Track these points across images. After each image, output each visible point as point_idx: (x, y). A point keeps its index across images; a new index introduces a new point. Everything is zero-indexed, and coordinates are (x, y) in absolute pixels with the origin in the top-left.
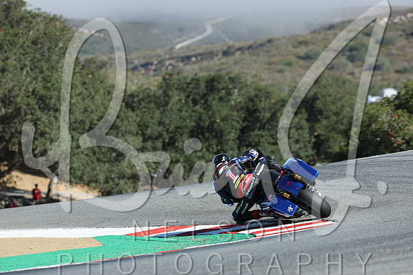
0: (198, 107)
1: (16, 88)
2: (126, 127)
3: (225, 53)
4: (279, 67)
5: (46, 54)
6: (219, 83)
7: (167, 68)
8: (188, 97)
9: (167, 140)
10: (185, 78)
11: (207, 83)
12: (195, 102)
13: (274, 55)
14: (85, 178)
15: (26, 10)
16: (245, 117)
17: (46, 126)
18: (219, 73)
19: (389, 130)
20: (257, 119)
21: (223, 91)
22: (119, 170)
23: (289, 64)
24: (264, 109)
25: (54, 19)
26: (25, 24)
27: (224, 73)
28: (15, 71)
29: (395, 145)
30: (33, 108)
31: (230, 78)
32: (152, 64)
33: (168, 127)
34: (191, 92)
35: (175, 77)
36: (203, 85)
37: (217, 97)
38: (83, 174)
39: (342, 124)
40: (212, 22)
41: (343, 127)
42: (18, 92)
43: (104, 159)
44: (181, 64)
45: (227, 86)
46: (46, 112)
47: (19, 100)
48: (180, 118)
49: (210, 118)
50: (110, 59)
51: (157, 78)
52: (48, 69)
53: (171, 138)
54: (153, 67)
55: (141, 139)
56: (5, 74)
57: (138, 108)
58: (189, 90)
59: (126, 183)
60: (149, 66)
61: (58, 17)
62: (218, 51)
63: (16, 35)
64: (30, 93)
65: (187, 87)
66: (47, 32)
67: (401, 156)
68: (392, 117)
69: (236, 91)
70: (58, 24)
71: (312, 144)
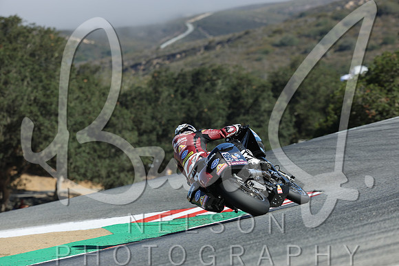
0: (186, 100)
1: (19, 98)
2: (122, 124)
3: (207, 48)
4: (257, 56)
5: (44, 65)
6: (204, 76)
7: (155, 67)
8: (176, 91)
9: (160, 133)
10: (172, 74)
11: (193, 76)
12: (183, 96)
13: (251, 46)
14: (88, 174)
15: (22, 26)
16: (230, 105)
17: (49, 130)
18: (203, 66)
19: (363, 104)
20: (242, 106)
21: (208, 83)
22: (119, 164)
23: (266, 52)
24: (247, 95)
25: (48, 31)
26: (22, 39)
27: (207, 66)
28: (17, 83)
29: (370, 117)
30: (36, 115)
31: (213, 71)
32: (140, 64)
33: (160, 120)
34: (178, 87)
35: (163, 74)
36: (189, 79)
37: (203, 89)
38: (86, 171)
39: (319, 102)
40: (193, 20)
41: (320, 105)
42: (21, 102)
43: (105, 156)
44: (167, 62)
45: (212, 78)
46: (48, 117)
47: (22, 109)
48: (171, 111)
49: (198, 108)
50: (102, 63)
51: (146, 77)
52: (46, 78)
53: (164, 130)
54: (142, 67)
55: (136, 133)
56: (8, 86)
57: (132, 106)
58: (177, 85)
59: (126, 176)
60: (139, 67)
61: (52, 29)
62: (200, 47)
63: (15, 50)
64: (32, 102)
65: (175, 82)
66: (43, 43)
67: (376, 126)
68: (365, 91)
69: (220, 81)
70: (52, 36)
71: (293, 124)
